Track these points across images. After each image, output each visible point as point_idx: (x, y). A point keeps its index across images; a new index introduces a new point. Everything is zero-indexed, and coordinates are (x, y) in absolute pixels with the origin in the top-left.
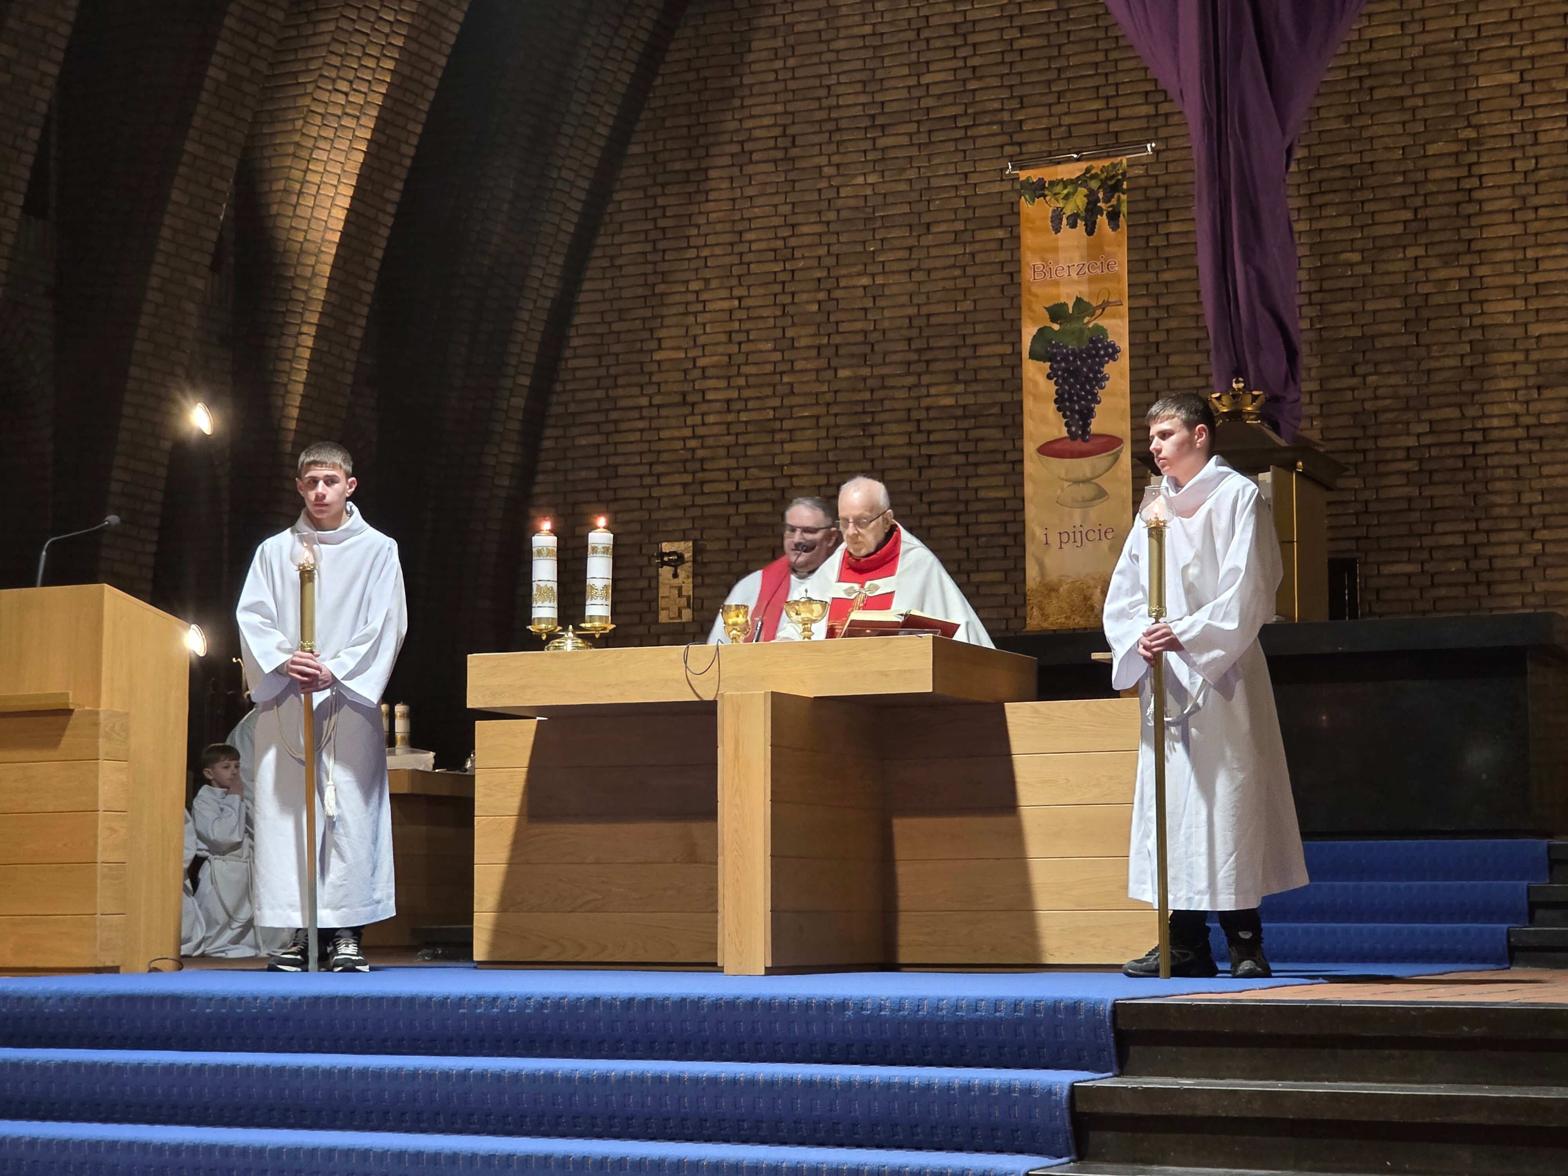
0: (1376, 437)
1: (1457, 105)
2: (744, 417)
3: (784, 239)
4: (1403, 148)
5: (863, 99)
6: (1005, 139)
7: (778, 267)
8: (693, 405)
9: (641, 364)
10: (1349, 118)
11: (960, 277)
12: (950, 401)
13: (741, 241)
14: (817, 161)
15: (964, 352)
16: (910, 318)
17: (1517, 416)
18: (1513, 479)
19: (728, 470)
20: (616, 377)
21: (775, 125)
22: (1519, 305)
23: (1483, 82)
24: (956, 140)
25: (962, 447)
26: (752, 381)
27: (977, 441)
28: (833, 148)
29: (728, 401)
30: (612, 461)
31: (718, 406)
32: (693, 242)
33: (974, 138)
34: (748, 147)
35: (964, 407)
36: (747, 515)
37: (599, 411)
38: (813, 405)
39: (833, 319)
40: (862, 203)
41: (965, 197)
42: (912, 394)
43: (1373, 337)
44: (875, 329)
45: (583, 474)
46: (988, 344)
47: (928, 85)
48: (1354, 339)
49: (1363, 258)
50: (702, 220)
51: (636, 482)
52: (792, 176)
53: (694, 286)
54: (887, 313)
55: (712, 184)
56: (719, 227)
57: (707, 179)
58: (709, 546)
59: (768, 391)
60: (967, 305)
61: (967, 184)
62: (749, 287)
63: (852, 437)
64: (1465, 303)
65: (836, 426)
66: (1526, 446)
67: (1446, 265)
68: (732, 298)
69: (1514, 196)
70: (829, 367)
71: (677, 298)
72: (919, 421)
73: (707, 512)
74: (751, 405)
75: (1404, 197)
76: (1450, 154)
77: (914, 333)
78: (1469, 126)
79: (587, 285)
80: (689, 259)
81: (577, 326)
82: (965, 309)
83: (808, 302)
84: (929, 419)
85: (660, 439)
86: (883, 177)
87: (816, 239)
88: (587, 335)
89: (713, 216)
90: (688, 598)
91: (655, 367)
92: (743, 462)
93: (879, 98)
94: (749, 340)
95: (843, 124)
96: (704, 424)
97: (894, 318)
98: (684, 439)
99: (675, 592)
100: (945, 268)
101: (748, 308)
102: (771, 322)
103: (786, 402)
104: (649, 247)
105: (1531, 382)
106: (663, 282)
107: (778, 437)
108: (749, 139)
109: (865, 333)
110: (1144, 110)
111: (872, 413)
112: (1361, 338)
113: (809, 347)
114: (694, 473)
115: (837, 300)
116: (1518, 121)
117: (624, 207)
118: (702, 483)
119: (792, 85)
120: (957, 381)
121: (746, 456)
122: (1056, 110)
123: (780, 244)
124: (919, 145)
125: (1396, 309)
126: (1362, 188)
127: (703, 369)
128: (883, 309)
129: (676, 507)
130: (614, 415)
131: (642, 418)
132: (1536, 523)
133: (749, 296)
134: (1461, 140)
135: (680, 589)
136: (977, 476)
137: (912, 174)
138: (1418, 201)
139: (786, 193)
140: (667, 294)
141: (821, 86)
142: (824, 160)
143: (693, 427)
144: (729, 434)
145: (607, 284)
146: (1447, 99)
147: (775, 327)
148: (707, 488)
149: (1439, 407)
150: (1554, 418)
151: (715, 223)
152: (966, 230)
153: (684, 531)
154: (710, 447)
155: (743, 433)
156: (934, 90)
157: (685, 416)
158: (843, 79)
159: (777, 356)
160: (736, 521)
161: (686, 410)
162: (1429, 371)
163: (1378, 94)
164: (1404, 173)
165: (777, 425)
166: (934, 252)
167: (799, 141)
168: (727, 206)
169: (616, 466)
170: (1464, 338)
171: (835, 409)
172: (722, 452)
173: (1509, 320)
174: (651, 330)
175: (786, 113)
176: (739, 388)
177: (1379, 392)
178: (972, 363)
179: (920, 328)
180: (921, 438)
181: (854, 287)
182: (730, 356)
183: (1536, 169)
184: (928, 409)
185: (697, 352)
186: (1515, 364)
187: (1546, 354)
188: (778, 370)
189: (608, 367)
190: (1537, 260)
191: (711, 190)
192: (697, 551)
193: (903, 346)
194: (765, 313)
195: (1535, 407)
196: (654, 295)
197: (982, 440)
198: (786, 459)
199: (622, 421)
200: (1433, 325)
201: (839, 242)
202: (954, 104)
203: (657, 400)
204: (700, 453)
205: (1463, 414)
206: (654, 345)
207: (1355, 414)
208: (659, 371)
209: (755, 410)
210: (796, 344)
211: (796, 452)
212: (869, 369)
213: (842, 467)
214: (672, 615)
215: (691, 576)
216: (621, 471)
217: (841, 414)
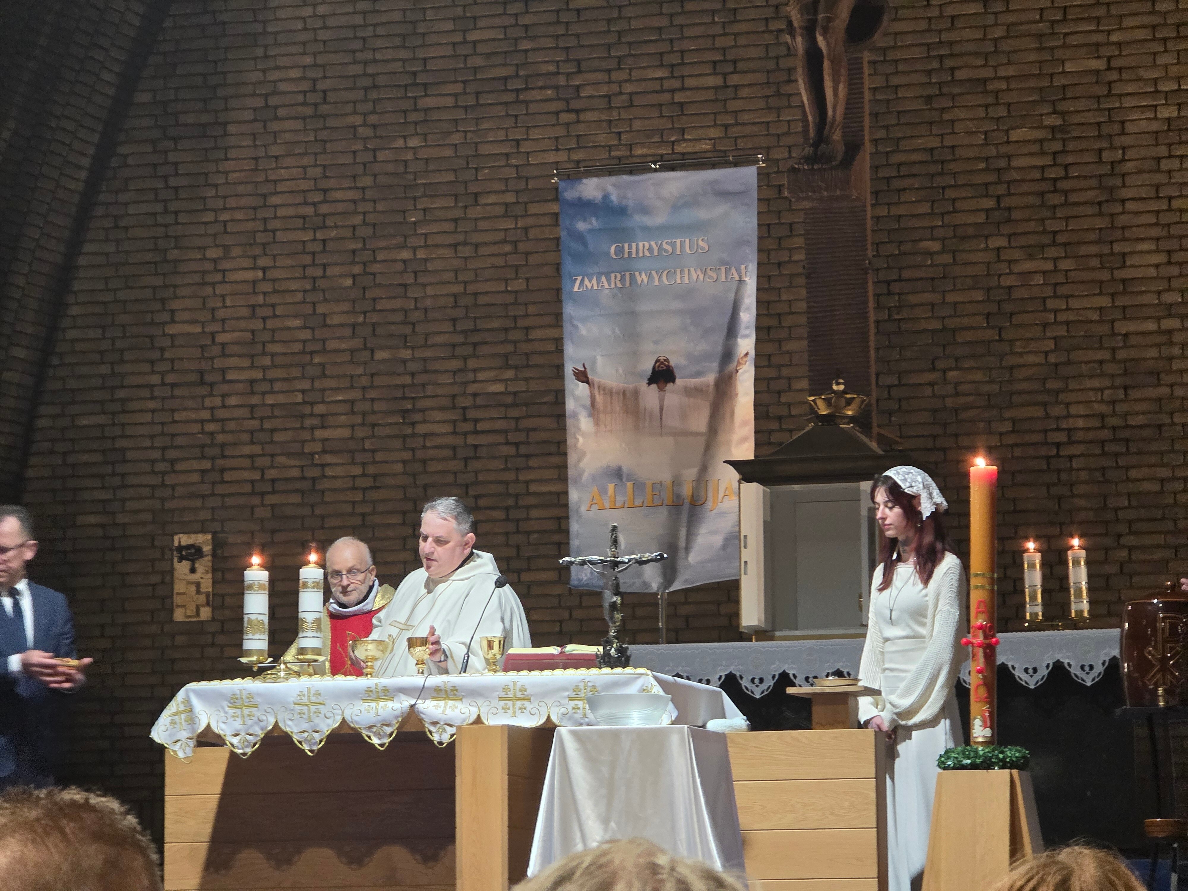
0: (956, 435)
1: (1041, 89)
2: (270, 400)
3: (314, 204)
4: (986, 133)
5: (403, 54)
6: (561, 105)
7: (307, 236)
8: (211, 385)
9: (152, 337)
10: (928, 99)
11: (511, 253)
12: (499, 388)
13: (265, 206)
14: (351, 120)
15: (515, 335)
16: (455, 296)
17: (1103, 416)
18: (1099, 482)
19: (251, 457)
20: (122, 351)
21: (303, 78)
22: (1105, 301)
23: (1069, 67)
24: (506, 103)
25: (513, 437)
26: (279, 360)
27: (528, 430)
28: (369, 106)
29: (252, 382)
30: (119, 444)
31: (239, 387)
32: (210, 204)
33: (526, 103)
34: (273, 101)
35: (515, 394)
36: (273, 506)
37: (103, 388)
38: (347, 388)
39: (369, 294)
40: (401, 169)
41: (517, 167)
42: (458, 379)
43: (954, 331)
44: (416, 308)
45: (85, 458)
46: (541, 327)
47: (475, 43)
48: (933, 332)
49: (944, 247)
50: (220, 180)
51: (147, 467)
52: (324, 135)
53: (212, 253)
54: (430, 291)
55: (232, 141)
56: (240, 189)
57: (226, 135)
58: (231, 539)
59: (296, 372)
60: (519, 285)
61: (519, 153)
62: (274, 256)
63: (391, 424)
64: (1050, 297)
65: (374, 412)
66: (1110, 448)
67: (1031, 257)
68: (255, 268)
69: (1100, 187)
70: (365, 348)
71: (193, 266)
72: (464, 408)
73: (229, 501)
74: (277, 386)
75: (986, 185)
76: (1035, 141)
77: (459, 313)
78: (1055, 112)
79: (88, 248)
80: (206, 223)
81: (75, 293)
82: (516, 288)
83: (341, 276)
84: (477, 407)
85: (174, 422)
86: (426, 141)
87: (351, 207)
88: (89, 303)
89: (232, 177)
90: (208, 594)
91: (167, 342)
92: (269, 449)
93: (421, 54)
94: (275, 316)
95: (381, 80)
96: (224, 406)
97: (437, 296)
98: (202, 422)
99: (193, 588)
100: (496, 243)
101: (274, 280)
102: (299, 297)
103: (317, 384)
104: (159, 208)
105: (1118, 382)
106: (176, 247)
107: (308, 422)
108: (275, 93)
109: (406, 312)
110: (712, 81)
111: (413, 398)
112: (941, 331)
113: (342, 325)
114: (213, 459)
115: (374, 274)
116: (1105, 109)
117: (130, 161)
118: (222, 470)
119: (323, 35)
120: (507, 367)
121: (272, 442)
122: (615, 76)
123: (309, 210)
124: (466, 108)
125: (978, 302)
126: (941, 174)
127: (223, 345)
128: (425, 285)
129: (192, 496)
130: (121, 394)
131: (153, 398)
132: (1123, 528)
133: (274, 267)
134: (1045, 127)
135: (198, 585)
136: (528, 468)
137: (456, 139)
138: (1001, 190)
139: (316, 154)
140: (180, 261)
141: (356, 38)
142: (358, 120)
143: (212, 409)
144: (253, 418)
145: (111, 248)
146: (1032, 83)
147: (304, 302)
148: (227, 476)
149: (1023, 405)
150: (1140, 420)
151: (235, 183)
152: (518, 203)
153: (203, 522)
154: (232, 432)
155: (269, 418)
156: (482, 48)
157: (204, 397)
158: (380, 31)
159: (306, 335)
160: (259, 513)
161: (203, 390)
162: (1012, 368)
163: (960, 75)
164: (987, 159)
165: (307, 410)
166: (482, 225)
167: (331, 97)
168: (249, 165)
169: (124, 450)
170: (1048, 334)
171: (372, 394)
172: (246, 437)
173: (1095, 316)
174: (163, 301)
175: (316, 65)
176: (264, 368)
177: (961, 388)
178: (524, 347)
179: (467, 307)
180: (467, 427)
181: (395, 261)
182: (253, 332)
183: (1123, 160)
184: (475, 395)
185: (217, 327)
186: (1101, 362)
187: (1134, 353)
188: (308, 350)
189: (113, 339)
190: (1124, 255)
191: (230, 147)
192: (217, 544)
193: (447, 327)
194: (293, 285)
195: (1120, 408)
196: (165, 261)
197: (534, 430)
198: (317, 447)
199: (131, 400)
200: (1015, 320)
201: (375, 211)
202: (505, 65)
203: (170, 378)
204: (220, 438)
205: (1047, 413)
206: (166, 317)
207: (935, 411)
208: (173, 346)
209: (283, 392)
210: (328, 322)
211: (327, 439)
212: (409, 352)
213: (379, 456)
214: (189, 613)
215: (210, 570)
216: (130, 455)
217: (379, 399)
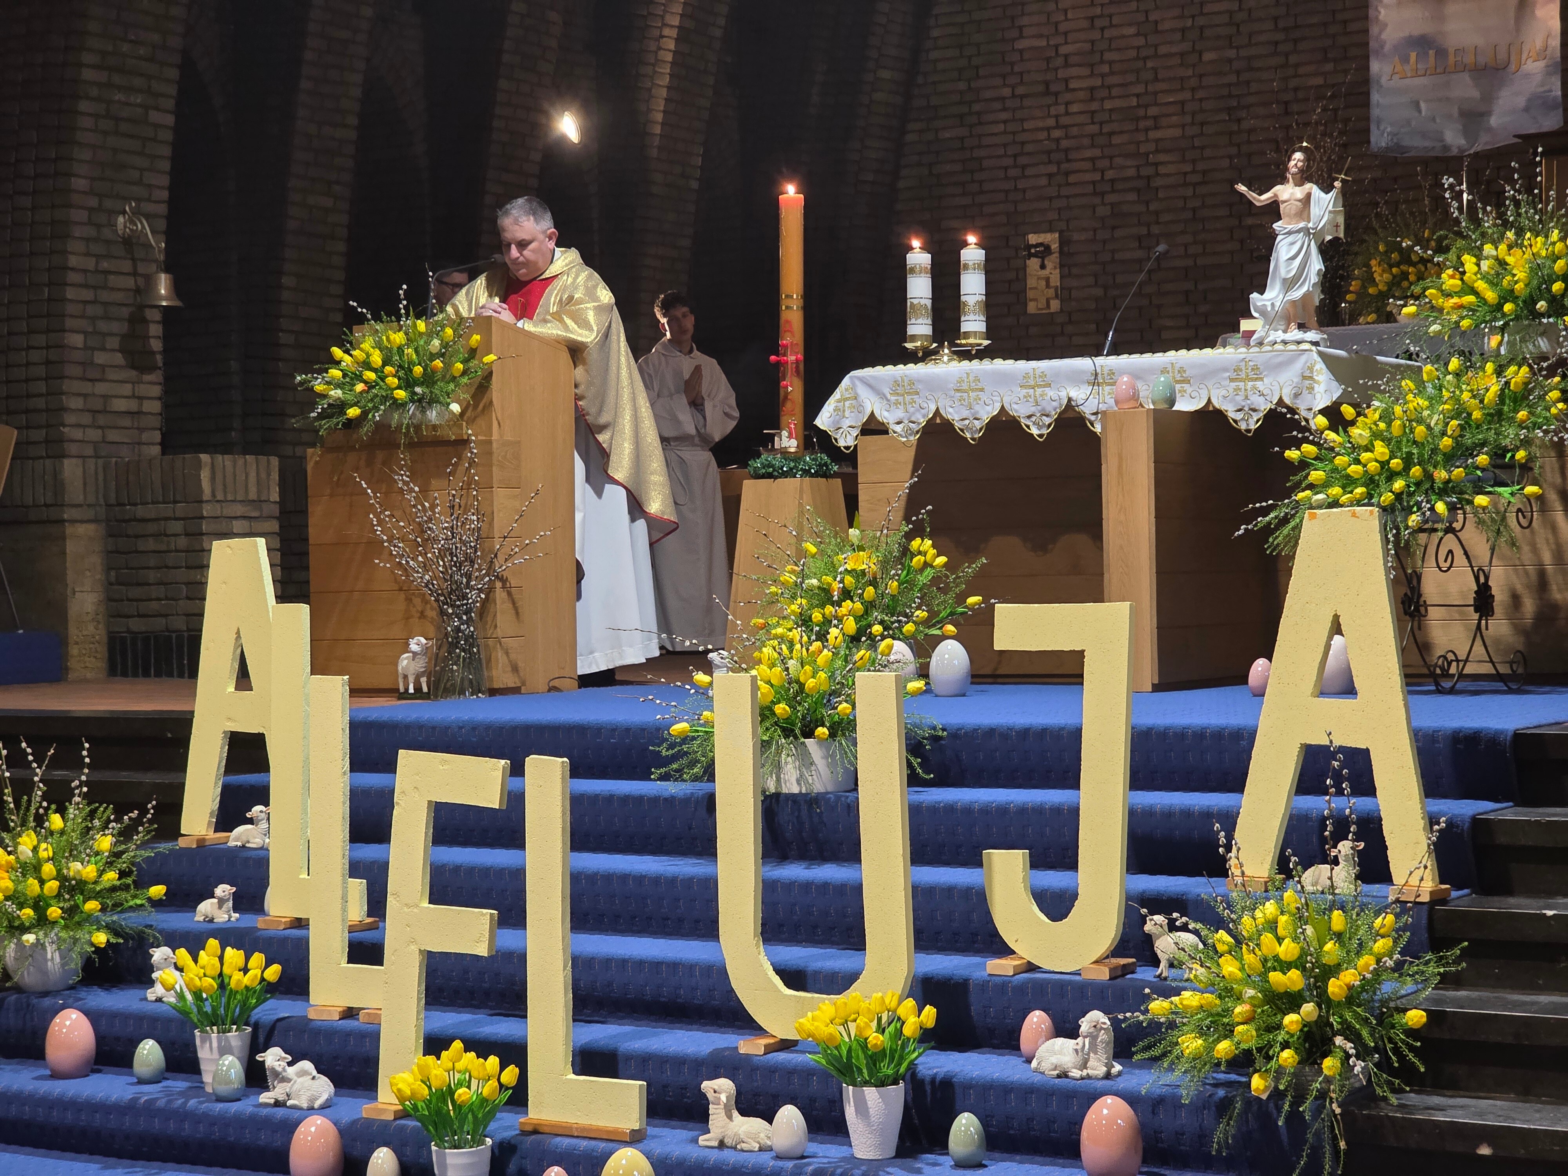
2: (1108, 105)
8: (1056, 94)
9: (1003, 53)
12: (1319, 81)
15: (1334, 29)
19: (1093, 159)
20: (977, 67)
26: (1116, 67)
29: (1092, 89)
30: (977, 153)
31: (1081, 95)
35: (1334, 86)
36: (1112, 204)
37: (961, 103)
38: (1178, 90)
42: (1280, 75)
44: (1240, 9)
45: (948, 167)
51: (1002, 173)
58: (1076, 236)
59: (1131, 78)
63: (1219, 122)
65: (1202, 111)
70: (1194, 51)
72: (1286, 103)
73: (1074, 202)
74: (1114, 92)
77: (1281, 11)
81: (936, 16)
84: (1296, 101)
85: (1024, 130)
88: (947, 25)
90: (1056, 288)
91: (1016, 57)
92: (1108, 151)
94: (1112, 26)
96: (1067, 113)
98: (1048, 129)
99: (1043, 283)
102: (1134, 6)
103: (1150, 88)
107: (1142, 124)
109: (1230, 13)
111: (1238, 96)
113: (1173, 30)
114: (1059, 163)
118: (1067, 174)
120: (1326, 60)
121: (1111, 145)
127: (1066, 56)
129: (1041, 198)
130: (976, 107)
131: (1005, 109)
135: (1047, 280)
143: (1057, 117)
144: (1093, 123)
147: (1138, 11)
148: (1072, 179)
153: (1050, 222)
154: (1073, 137)
155: (1107, 122)
157: (1049, 106)
159: (1141, 41)
160: (1102, 211)
161: (1050, 100)
165: (1141, 112)
169: (981, 159)
171: (1200, 94)
172: (1086, 141)
174: (1013, 18)
176: (1103, 76)
180: (1289, 120)
182: (1093, 42)
184: (1296, 89)
185: (1060, 40)
188: (1141, 56)
189: (970, 58)
192: (1063, 242)
193: (1270, 25)
198: (1152, 147)
199: (986, 112)
203: (1020, 90)
204: (1064, 144)
206: (1015, 33)
208: (1022, 60)
209: (1119, 97)
210: (1160, 28)
211: (1161, 139)
212: (1235, 51)
213: (1208, 153)
214: (1040, 306)
215: (1058, 266)
216: (986, 163)
217: (1207, 99)
